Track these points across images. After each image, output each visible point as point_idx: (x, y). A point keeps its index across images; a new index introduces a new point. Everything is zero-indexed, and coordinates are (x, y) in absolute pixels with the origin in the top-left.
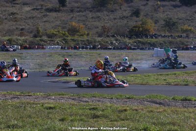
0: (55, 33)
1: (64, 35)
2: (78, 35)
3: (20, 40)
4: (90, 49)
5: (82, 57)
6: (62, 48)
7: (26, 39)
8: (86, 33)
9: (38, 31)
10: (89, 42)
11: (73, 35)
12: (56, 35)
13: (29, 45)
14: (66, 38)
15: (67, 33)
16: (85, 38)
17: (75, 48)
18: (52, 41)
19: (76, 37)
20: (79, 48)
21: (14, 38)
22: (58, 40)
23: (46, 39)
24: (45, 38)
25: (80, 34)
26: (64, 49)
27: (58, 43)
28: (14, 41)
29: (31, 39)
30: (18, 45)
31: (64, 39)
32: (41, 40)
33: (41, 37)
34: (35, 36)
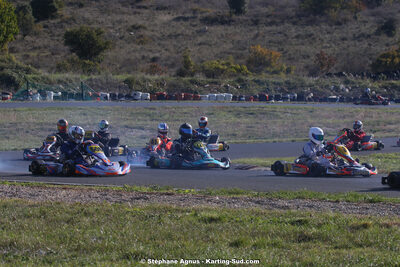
0: (221, 67)
1: (239, 71)
2: (267, 72)
3: (150, 81)
4: (293, 100)
5: (277, 117)
6: (234, 98)
7: (163, 80)
8: (285, 67)
9: (187, 64)
10: (291, 87)
11: (258, 72)
12: (223, 71)
13: (168, 91)
14: (243, 77)
15: (245, 67)
16: (283, 78)
17: (262, 98)
18: (216, 83)
19: (263, 77)
20: (270, 98)
21: (139, 76)
22: (226, 81)
23: (202, 79)
24: (200, 77)
25: (272, 70)
26: (240, 100)
27: (227, 87)
28: (138, 83)
29: (172, 80)
30: (145, 91)
31: (239, 81)
32: (192, 82)
33: (192, 75)
34: (181, 74)
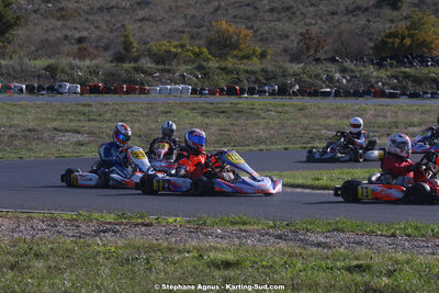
0: (173, 50)
1: (198, 55)
2: (236, 56)
3: (79, 68)
4: (272, 93)
6: (194, 91)
7: (97, 66)
8: (259, 50)
9: (127, 46)
10: (269, 77)
11: (223, 57)
12: (175, 55)
13: (104, 82)
14: (204, 64)
15: (205, 50)
16: (256, 64)
17: (231, 92)
18: (168, 71)
19: (230, 63)
20: (242, 91)
21: (64, 62)
22: (183, 68)
23: (149, 65)
24: (146, 63)
25: (241, 54)
26: (201, 93)
27: (183, 76)
28: (63, 71)
29: (109, 66)
30: (73, 81)
31: (200, 68)
32: (136, 70)
33: (136, 60)
34: (119, 59)
